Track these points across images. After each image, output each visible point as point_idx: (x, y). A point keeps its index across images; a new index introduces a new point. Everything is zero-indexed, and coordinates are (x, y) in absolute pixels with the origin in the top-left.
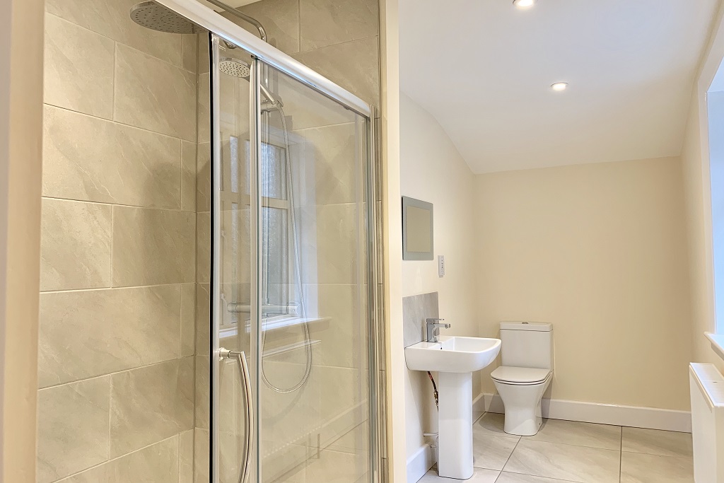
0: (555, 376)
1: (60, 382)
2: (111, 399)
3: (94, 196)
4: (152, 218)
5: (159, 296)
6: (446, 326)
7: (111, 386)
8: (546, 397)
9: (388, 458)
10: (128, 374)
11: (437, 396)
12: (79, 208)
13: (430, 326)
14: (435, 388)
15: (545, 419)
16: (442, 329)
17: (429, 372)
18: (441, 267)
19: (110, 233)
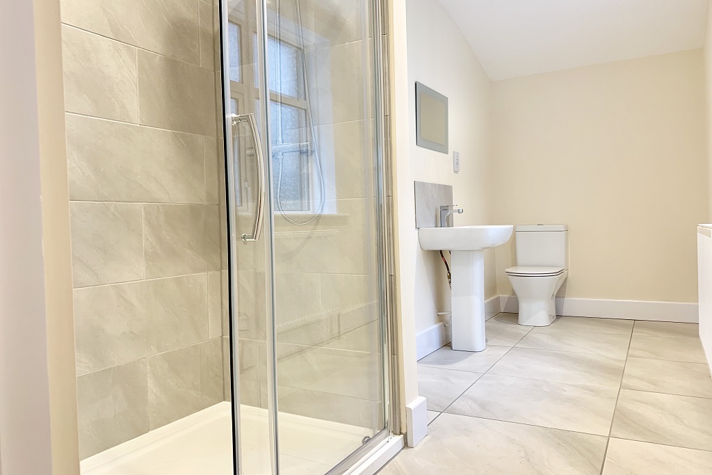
0: (570, 275)
1: (97, 199)
2: (144, 225)
3: (118, 36)
4: (173, 68)
5: (183, 142)
6: (459, 211)
7: (143, 214)
8: (559, 295)
9: (395, 275)
10: (158, 207)
11: (449, 277)
12: (105, 44)
13: (443, 212)
14: (448, 269)
15: (559, 316)
16: (456, 215)
17: (441, 251)
18: (456, 162)
19: (135, 73)
